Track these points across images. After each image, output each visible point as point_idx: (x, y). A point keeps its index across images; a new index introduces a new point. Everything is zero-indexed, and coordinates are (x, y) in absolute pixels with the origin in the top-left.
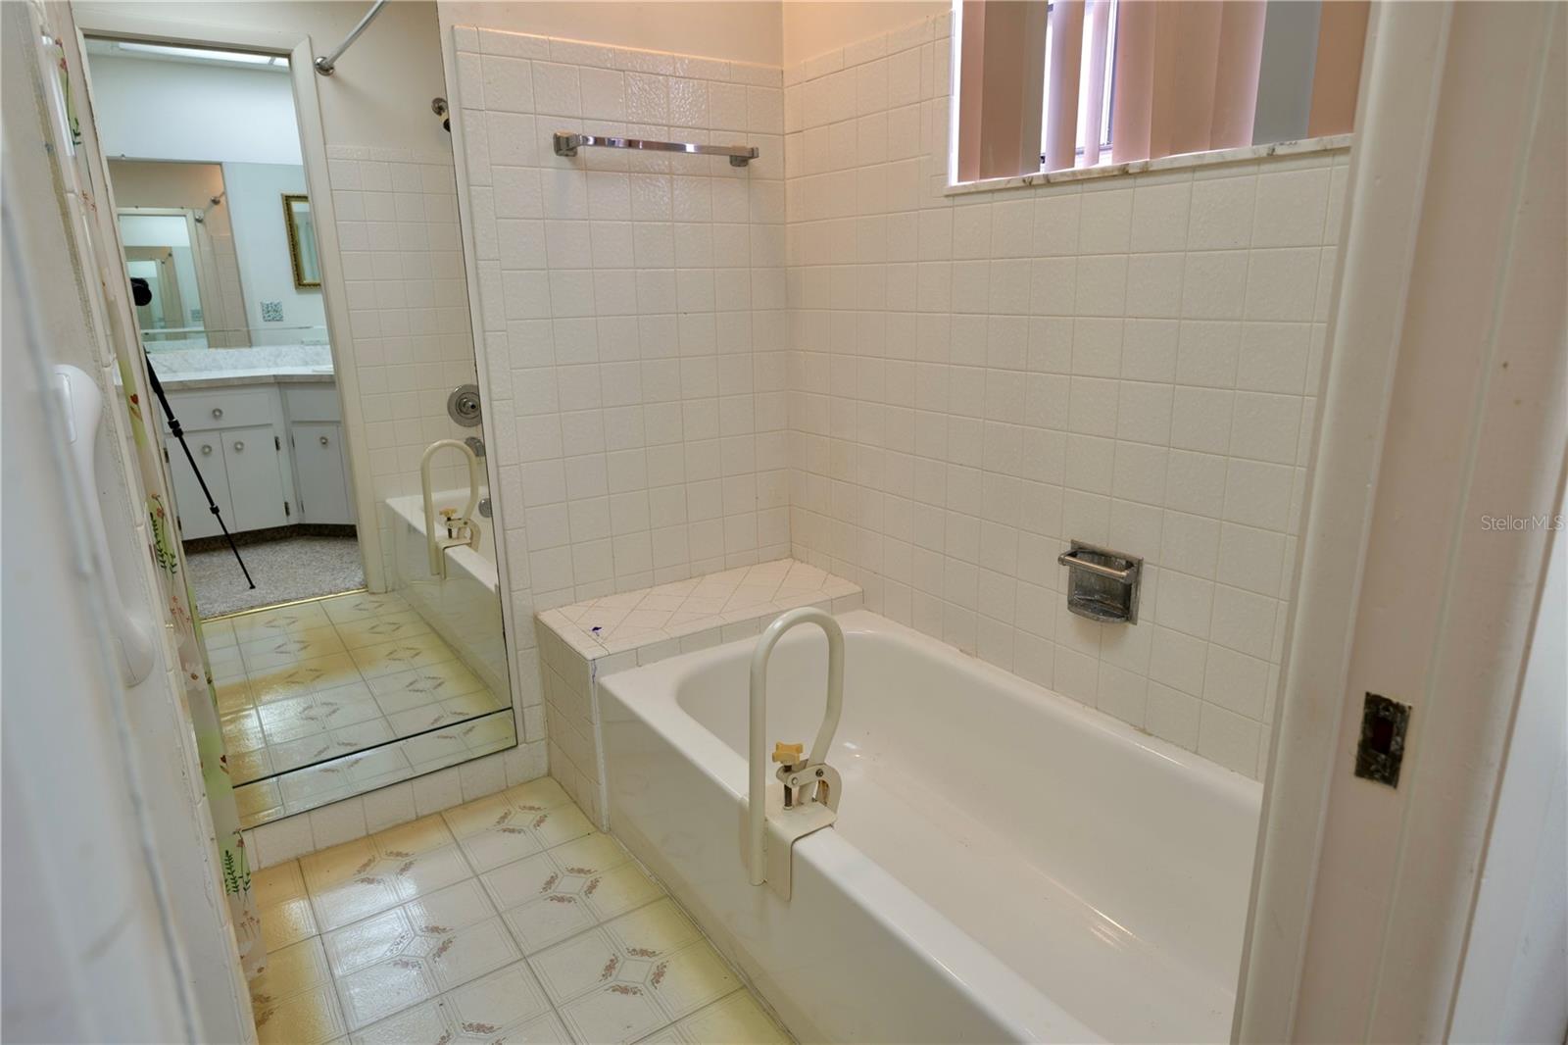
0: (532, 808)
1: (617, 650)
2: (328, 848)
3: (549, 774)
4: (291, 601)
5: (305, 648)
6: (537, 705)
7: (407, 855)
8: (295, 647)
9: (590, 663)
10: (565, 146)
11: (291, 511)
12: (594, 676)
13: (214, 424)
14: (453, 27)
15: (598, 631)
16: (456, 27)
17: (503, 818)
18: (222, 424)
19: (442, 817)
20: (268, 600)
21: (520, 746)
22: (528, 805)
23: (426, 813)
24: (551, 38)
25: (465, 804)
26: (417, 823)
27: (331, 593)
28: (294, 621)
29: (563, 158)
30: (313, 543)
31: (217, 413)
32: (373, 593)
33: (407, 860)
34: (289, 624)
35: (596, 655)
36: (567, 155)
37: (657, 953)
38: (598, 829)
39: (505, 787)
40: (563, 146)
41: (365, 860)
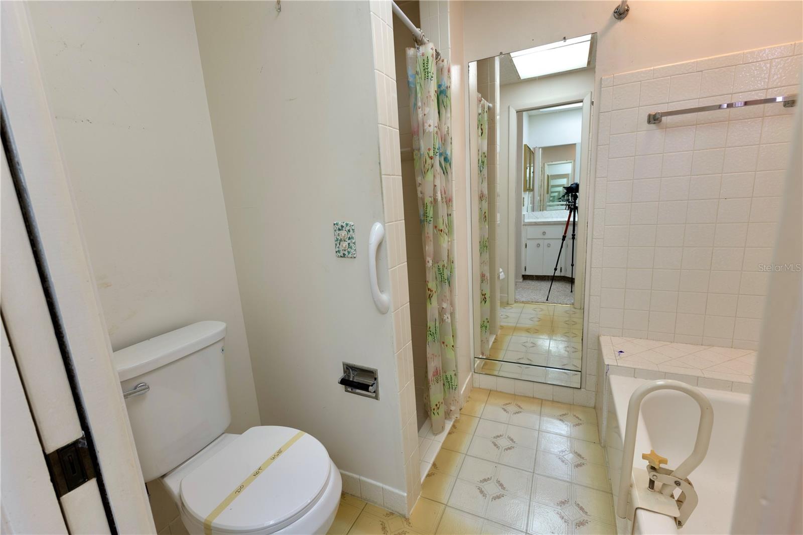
0: (577, 417)
1: (622, 365)
2: (500, 392)
3: (595, 408)
5: (539, 321)
6: (594, 375)
8: (536, 319)
9: (605, 366)
10: (654, 119)
11: (562, 271)
12: (607, 373)
13: (542, 237)
14: (601, 78)
15: (621, 353)
16: (603, 78)
17: (563, 415)
18: (545, 237)
19: (542, 402)
20: (539, 301)
21: (582, 390)
22: (577, 415)
23: (537, 397)
24: (655, 67)
25: (553, 401)
26: (532, 399)
27: (560, 304)
28: (542, 310)
29: (652, 125)
30: (566, 284)
31: (544, 233)
32: (576, 308)
33: (520, 410)
34: (540, 311)
35: (610, 363)
36: (654, 123)
37: (588, 514)
38: (600, 443)
39: (572, 403)
40: (652, 120)
41: (508, 402)
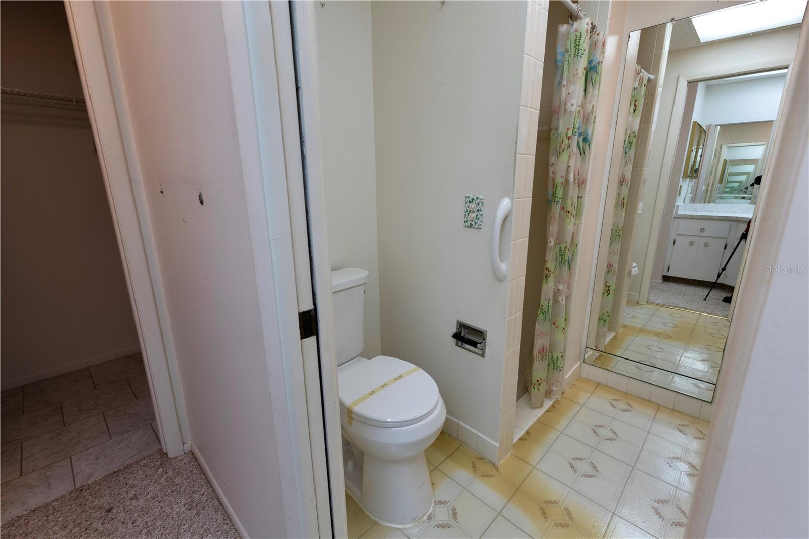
0: (700, 431)
4: (688, 309)
5: (675, 327)
7: (632, 407)
8: (671, 325)
13: (699, 233)
17: (683, 425)
18: (703, 234)
21: (713, 404)
22: (700, 429)
23: (654, 401)
26: (647, 402)
28: (682, 316)
31: (702, 230)
34: (677, 317)
39: (697, 416)
